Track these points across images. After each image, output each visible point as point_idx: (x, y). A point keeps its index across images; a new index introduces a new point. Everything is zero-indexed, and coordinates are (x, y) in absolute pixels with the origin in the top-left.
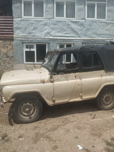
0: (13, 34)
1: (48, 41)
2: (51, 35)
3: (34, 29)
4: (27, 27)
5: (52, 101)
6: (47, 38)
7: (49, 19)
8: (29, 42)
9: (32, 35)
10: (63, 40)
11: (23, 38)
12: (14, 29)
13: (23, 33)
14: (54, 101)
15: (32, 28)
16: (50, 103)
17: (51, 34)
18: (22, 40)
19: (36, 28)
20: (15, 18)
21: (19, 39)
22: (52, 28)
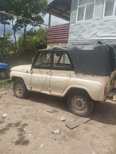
0: (68, 38)
1: (93, 42)
2: (97, 36)
3: (83, 32)
4: (78, 30)
5: (30, 87)
6: (92, 40)
7: (98, 20)
8: (77, 44)
9: (81, 37)
10: (108, 40)
11: (74, 40)
12: (69, 34)
13: (74, 36)
14: (31, 88)
15: (81, 31)
16: (29, 88)
17: (97, 34)
18: (73, 43)
19: (85, 31)
20: (71, 24)
21: (71, 41)
22: (99, 29)
